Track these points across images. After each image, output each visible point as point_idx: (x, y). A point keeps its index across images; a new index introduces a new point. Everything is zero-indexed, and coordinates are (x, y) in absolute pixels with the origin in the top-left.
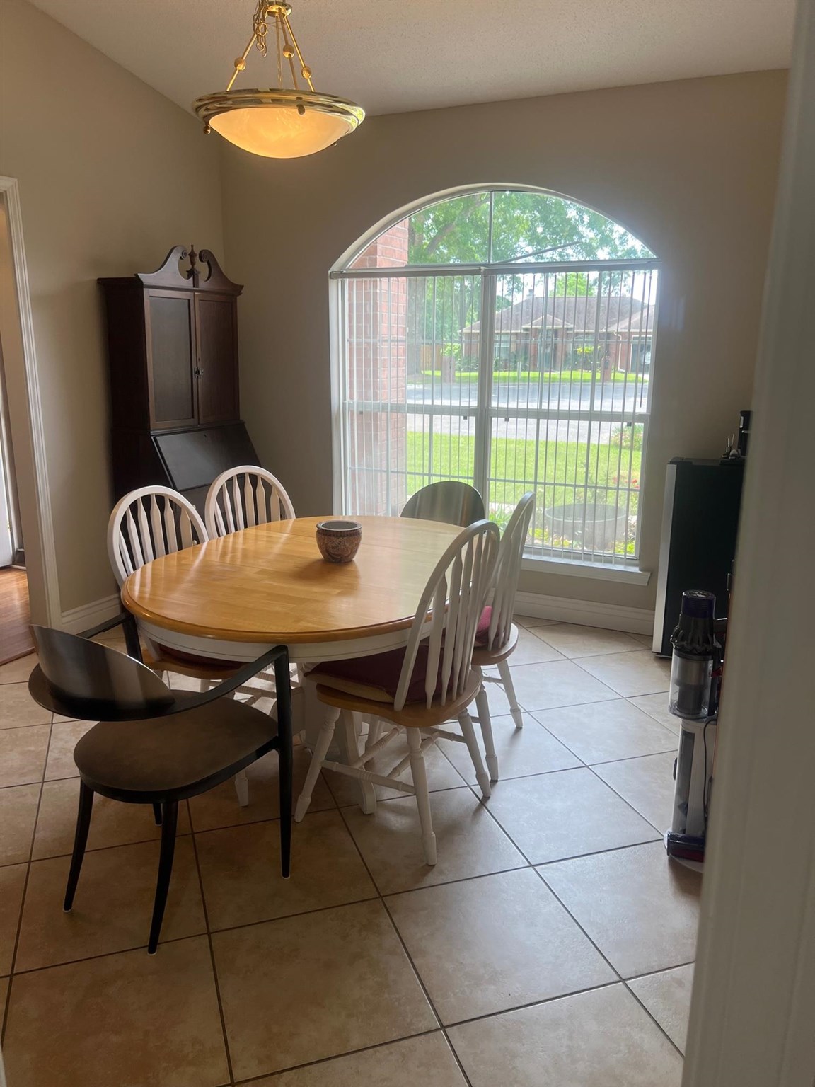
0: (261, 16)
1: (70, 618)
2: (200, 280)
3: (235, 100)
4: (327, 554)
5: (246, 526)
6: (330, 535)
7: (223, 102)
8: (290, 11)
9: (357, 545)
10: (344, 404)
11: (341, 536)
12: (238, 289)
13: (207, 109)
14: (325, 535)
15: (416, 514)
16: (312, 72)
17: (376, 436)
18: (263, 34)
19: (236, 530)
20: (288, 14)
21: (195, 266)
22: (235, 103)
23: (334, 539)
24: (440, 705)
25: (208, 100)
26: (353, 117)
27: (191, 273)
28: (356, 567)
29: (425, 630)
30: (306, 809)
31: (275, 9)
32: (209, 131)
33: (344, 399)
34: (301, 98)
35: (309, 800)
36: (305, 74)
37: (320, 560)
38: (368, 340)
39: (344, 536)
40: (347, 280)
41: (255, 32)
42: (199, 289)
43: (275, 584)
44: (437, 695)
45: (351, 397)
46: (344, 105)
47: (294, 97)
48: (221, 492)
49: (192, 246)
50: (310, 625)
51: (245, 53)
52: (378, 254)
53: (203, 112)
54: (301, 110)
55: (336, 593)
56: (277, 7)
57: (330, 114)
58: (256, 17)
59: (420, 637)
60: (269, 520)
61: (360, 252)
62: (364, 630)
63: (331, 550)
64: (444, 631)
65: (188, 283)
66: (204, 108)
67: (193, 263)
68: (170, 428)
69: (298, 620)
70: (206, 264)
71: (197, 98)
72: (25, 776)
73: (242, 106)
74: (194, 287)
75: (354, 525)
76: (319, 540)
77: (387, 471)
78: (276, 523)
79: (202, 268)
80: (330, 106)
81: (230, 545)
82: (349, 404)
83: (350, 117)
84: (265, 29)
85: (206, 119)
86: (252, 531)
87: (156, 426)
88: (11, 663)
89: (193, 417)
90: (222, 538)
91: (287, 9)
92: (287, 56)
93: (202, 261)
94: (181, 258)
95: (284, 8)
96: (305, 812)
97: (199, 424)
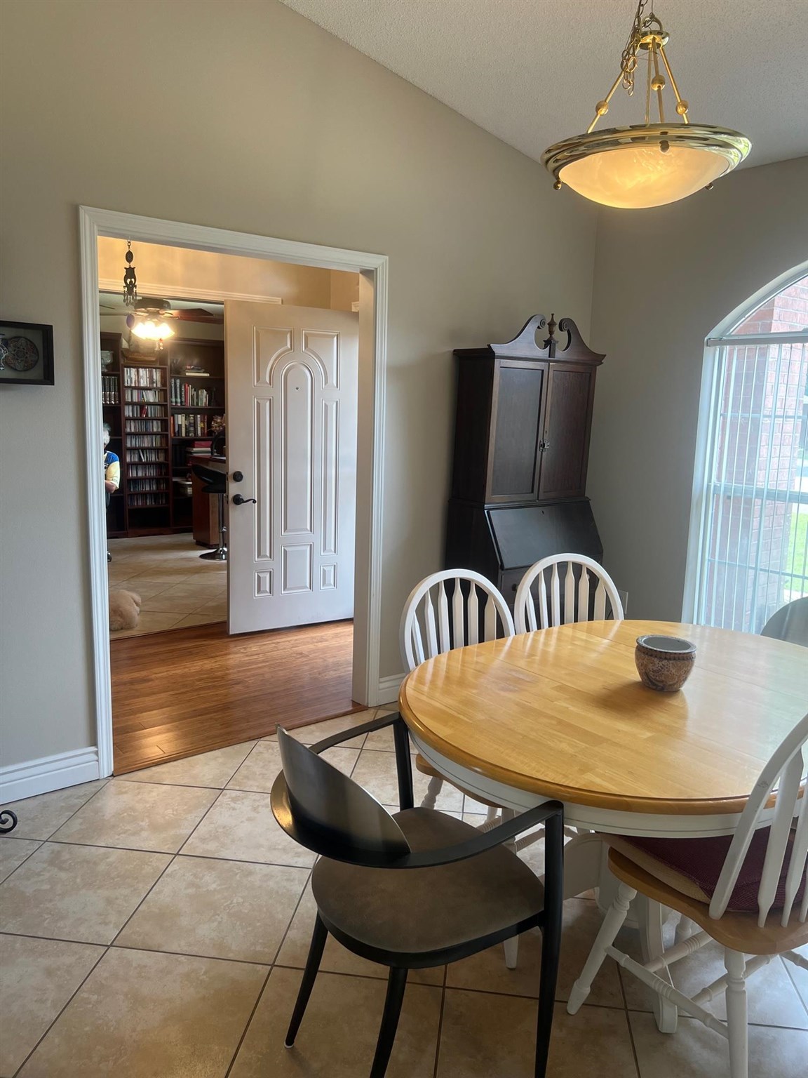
0: (631, 52)
1: (387, 684)
2: (557, 349)
3: (587, 145)
4: (646, 678)
5: (562, 622)
6: (651, 655)
7: (576, 148)
8: (667, 39)
9: (687, 672)
10: (709, 486)
11: (666, 659)
12: (599, 359)
13: (557, 161)
14: (646, 654)
15: (783, 633)
16: (689, 107)
17: (747, 525)
18: (631, 70)
19: (550, 625)
20: (664, 44)
21: (553, 336)
22: (589, 148)
23: (656, 661)
24: (780, 925)
25: (559, 149)
26: (735, 150)
27: (549, 343)
28: (684, 701)
29: (762, 818)
30: (584, 1000)
31: (648, 39)
32: (560, 185)
33: (710, 480)
34: (666, 133)
35: (587, 990)
36: (680, 110)
37: (637, 683)
38: (746, 415)
39: (670, 659)
40: (727, 348)
41: (623, 70)
42: (555, 359)
43: (572, 708)
44: (777, 909)
45: (719, 479)
46: (726, 136)
47: (658, 133)
48: (537, 579)
49: (553, 315)
50: (598, 780)
51: (609, 95)
52: (774, 318)
53: (552, 165)
54: (665, 146)
55: (645, 737)
56: (652, 37)
57: (706, 149)
58: (626, 53)
59: (755, 825)
60: (591, 618)
61: (746, 316)
62: (670, 805)
63: (651, 674)
64: (795, 820)
65: (543, 353)
66: (552, 160)
67: (551, 332)
68: (505, 503)
69: (585, 769)
70: (566, 333)
71: (546, 148)
72: (299, 857)
73: (595, 151)
74: (549, 357)
75: (686, 645)
76: (638, 658)
77: (755, 569)
78: (599, 622)
79: (561, 337)
80: (706, 139)
81: (540, 646)
82: (715, 486)
83: (732, 150)
84: (634, 62)
85: (556, 171)
86: (568, 629)
87: (492, 499)
88: (325, 722)
89: (532, 492)
90: (531, 634)
91: (663, 38)
92: (656, 89)
93: (561, 330)
94: (539, 327)
95: (660, 37)
96: (582, 1002)
97: (538, 499)
